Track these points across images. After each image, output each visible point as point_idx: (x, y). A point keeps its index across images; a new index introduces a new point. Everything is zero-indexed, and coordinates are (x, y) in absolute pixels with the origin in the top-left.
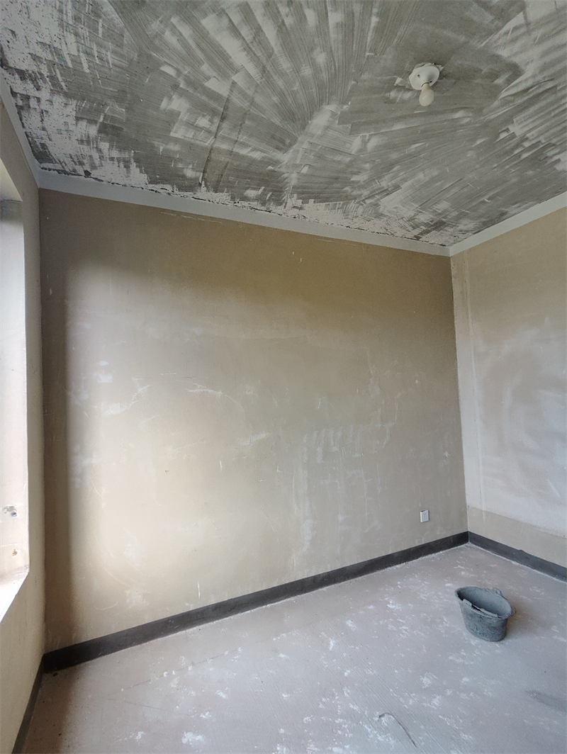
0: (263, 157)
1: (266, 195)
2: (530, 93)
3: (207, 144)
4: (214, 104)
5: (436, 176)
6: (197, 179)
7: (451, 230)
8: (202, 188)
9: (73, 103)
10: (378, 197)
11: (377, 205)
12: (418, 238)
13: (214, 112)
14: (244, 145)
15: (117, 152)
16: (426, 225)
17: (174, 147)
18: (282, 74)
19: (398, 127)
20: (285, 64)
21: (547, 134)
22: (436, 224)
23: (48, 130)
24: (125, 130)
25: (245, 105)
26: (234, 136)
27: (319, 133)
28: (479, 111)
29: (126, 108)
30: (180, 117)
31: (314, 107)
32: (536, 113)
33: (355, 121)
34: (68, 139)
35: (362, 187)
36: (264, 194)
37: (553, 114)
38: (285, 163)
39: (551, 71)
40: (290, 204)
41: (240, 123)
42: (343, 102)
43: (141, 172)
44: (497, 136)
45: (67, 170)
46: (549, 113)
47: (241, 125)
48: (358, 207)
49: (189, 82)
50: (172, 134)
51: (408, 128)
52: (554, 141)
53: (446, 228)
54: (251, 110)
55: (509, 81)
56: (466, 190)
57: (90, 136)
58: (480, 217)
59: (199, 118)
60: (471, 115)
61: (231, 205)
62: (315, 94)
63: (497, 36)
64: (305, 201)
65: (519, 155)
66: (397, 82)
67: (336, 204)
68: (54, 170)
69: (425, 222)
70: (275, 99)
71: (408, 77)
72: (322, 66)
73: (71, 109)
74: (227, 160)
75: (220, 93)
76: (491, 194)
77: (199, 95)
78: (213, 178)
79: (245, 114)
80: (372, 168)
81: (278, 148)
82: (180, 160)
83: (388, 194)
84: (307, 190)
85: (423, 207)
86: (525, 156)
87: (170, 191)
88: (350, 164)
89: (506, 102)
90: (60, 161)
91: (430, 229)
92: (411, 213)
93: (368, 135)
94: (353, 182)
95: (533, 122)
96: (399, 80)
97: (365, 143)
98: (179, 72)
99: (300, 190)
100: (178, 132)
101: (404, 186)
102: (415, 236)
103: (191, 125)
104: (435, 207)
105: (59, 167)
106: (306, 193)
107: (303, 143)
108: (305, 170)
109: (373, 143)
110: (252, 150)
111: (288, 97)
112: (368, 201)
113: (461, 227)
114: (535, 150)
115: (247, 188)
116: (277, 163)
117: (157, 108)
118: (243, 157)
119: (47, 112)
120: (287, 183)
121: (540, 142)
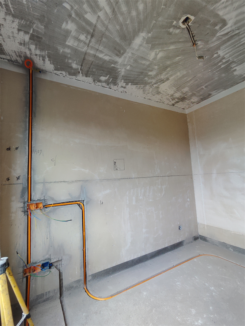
0: (110, 60)
1: (110, 80)
2: (228, 35)
3: (83, 50)
4: (88, 28)
5: (185, 74)
6: (78, 69)
7: (188, 101)
8: (80, 74)
9: (17, 21)
10: (159, 83)
11: (158, 87)
12: (173, 105)
13: (88, 32)
14: (101, 52)
15: (39, 51)
16: (178, 98)
17: (68, 51)
18: (122, 14)
19: (172, 47)
20: (124, 9)
21: (233, 56)
22: (182, 98)
23: (3, 36)
24: (44, 39)
25: (103, 29)
26: (97, 47)
27: (136, 48)
28: (207, 42)
29: (45, 26)
30: (71, 34)
31: (136, 33)
32: (230, 45)
33: (153, 43)
34: (13, 41)
35: (153, 78)
36: (109, 79)
37: (236, 46)
38: (119, 63)
39: (239, 24)
40: (120, 85)
41: (100, 39)
42: (149, 32)
43: (51, 63)
44: (213, 56)
45: (13, 60)
46: (235, 45)
47: (101, 41)
48: (150, 88)
49: (77, 14)
50: (67, 43)
51: (176, 48)
52: (235, 60)
53: (186, 101)
54: (106, 33)
55: (221, 28)
56: (196, 82)
57: (26, 41)
58: (200, 96)
59: (81, 35)
60: (203, 44)
61: (93, 84)
62: (136, 26)
63: (219, 4)
64: (127, 84)
65: (220, 66)
66: (174, 24)
67: (140, 86)
68: (6, 59)
69: (178, 97)
70: (118, 27)
71: (179, 21)
72: (141, 11)
73: (16, 25)
74: (93, 60)
75: (92, 21)
76: (207, 84)
77: (81, 22)
78: (85, 69)
79: (103, 34)
80: (158, 69)
81: (117, 55)
82: (70, 58)
83: (164, 82)
84: (128, 78)
85: (178, 90)
86: (223, 66)
87: (65, 75)
88: (149, 66)
89: (219, 39)
90: (9, 55)
91: (179, 101)
92: (172, 92)
93: (158, 50)
94: (149, 75)
95: (228, 49)
96: (175, 22)
97: (156, 55)
98: (72, 8)
99: (125, 78)
100: (70, 42)
101: (171, 78)
102: (173, 104)
103: (77, 39)
104: (183, 90)
105: (8, 58)
106: (128, 80)
107: (128, 53)
108: (128, 68)
109: (160, 55)
110: (105, 55)
111: (124, 27)
112: (155, 86)
113: (192, 100)
114: (227, 64)
115: (101, 76)
116: (116, 63)
117: (60, 28)
118: (100, 59)
119: (3, 25)
120: (120, 74)
121: (229, 60)
